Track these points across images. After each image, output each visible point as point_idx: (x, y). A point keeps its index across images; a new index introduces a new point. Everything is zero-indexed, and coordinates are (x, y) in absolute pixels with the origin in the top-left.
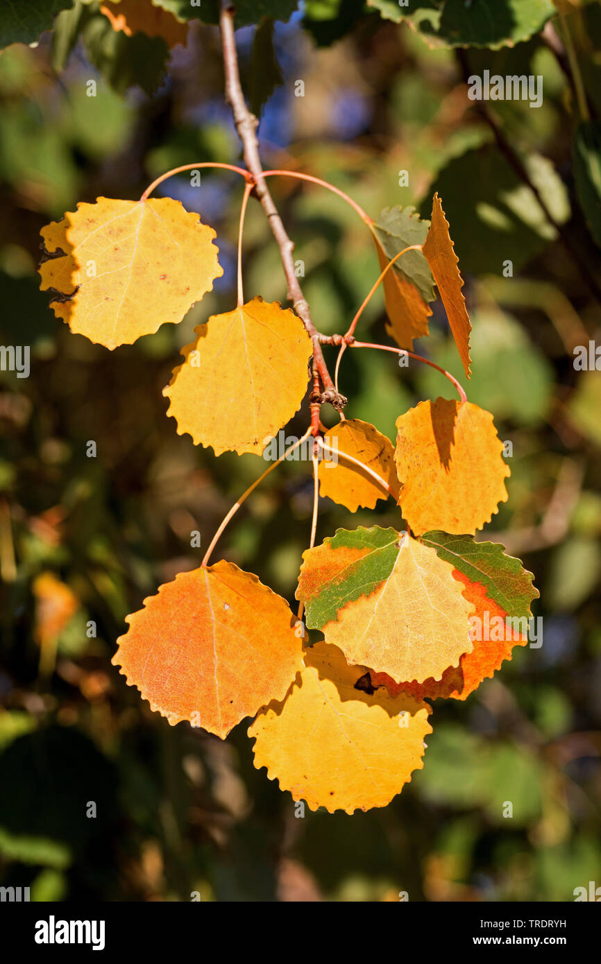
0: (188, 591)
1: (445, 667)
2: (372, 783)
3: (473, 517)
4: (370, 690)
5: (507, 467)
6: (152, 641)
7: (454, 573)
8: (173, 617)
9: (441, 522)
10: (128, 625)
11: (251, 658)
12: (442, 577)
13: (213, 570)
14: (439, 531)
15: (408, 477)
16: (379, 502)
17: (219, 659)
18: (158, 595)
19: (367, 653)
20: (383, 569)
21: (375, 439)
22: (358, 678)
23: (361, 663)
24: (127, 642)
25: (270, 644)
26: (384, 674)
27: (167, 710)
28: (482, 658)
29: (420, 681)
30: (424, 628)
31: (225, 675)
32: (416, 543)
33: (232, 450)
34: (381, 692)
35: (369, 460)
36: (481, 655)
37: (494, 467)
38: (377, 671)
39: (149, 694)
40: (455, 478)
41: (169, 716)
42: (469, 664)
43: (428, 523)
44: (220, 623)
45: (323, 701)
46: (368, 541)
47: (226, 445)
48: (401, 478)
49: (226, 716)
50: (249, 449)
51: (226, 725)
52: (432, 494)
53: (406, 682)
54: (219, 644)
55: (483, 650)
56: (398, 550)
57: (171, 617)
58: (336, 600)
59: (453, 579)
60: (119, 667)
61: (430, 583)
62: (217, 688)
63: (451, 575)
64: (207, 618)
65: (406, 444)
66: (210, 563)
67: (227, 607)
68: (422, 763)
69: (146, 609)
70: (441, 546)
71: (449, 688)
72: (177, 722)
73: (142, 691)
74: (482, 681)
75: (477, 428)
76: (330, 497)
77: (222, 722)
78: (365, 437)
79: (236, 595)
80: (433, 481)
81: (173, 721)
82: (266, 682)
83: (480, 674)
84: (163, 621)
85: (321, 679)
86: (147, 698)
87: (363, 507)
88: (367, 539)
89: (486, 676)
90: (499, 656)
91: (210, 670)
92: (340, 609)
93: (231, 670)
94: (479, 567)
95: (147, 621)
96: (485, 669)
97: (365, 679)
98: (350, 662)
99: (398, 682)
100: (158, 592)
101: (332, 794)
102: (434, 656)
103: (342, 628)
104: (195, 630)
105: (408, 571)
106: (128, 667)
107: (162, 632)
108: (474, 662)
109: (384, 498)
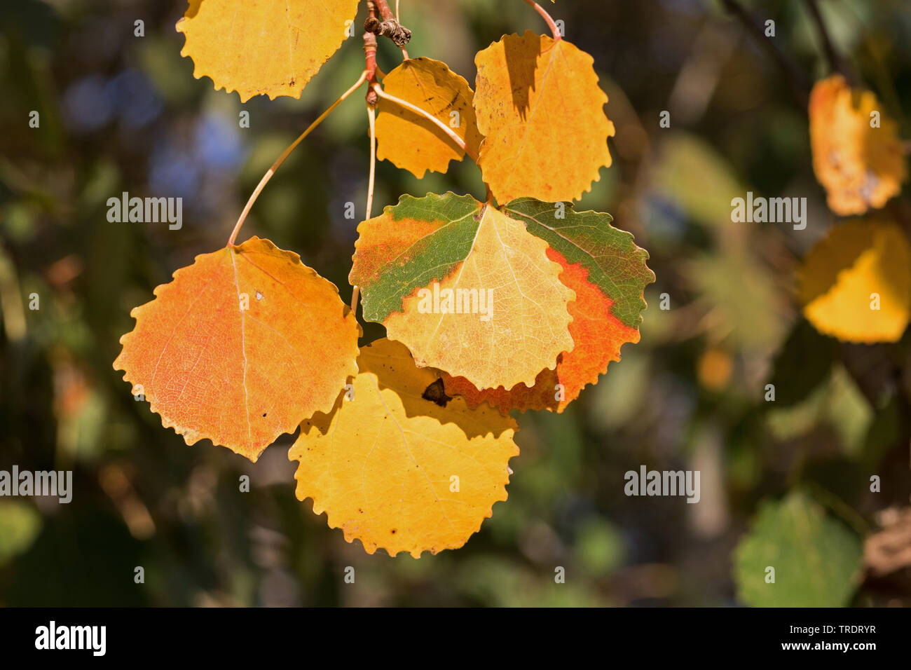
0: (210, 276)
1: (539, 370)
2: (444, 518)
3: (570, 184)
4: (442, 401)
5: (611, 123)
6: (164, 340)
7: (548, 252)
8: (191, 310)
9: (530, 189)
10: (134, 320)
11: (290, 361)
12: (534, 257)
13: (242, 250)
14: (529, 198)
15: (490, 129)
16: (453, 163)
17: (249, 362)
18: (172, 283)
19: (440, 353)
20: (459, 247)
21: (447, 82)
22: (428, 386)
23: (434, 365)
24: (133, 341)
25: (313, 342)
26: (462, 379)
27: (183, 426)
28: (583, 359)
29: (508, 388)
30: (511, 321)
31: (256, 380)
32: (500, 215)
33: (263, 94)
34: (457, 403)
35: (439, 110)
36: (582, 356)
37: (595, 122)
38: (453, 374)
39: (159, 406)
40: (547, 135)
41: (186, 433)
42: (567, 367)
43: (515, 189)
44: (250, 316)
45: (384, 415)
46: (439, 211)
47: (255, 87)
48: (482, 130)
49: (258, 433)
50: (284, 91)
51: (257, 444)
52: (519, 152)
53: (491, 389)
54: (250, 344)
55: (584, 349)
56: (478, 224)
57: (189, 310)
58: (400, 286)
59: (547, 260)
60: (122, 373)
61: (518, 263)
62: (247, 398)
63: (544, 254)
64: (234, 310)
65: (487, 87)
66: (238, 242)
67: (259, 296)
68: (506, 494)
69: (156, 300)
70: (531, 218)
71: (542, 397)
72: (195, 442)
73: (151, 402)
74: (583, 388)
75: (573, 73)
76: (391, 160)
77: (252, 441)
78: (434, 81)
79: (269, 281)
80: (521, 137)
81: (190, 440)
82: (309, 390)
83: (581, 380)
84: (179, 315)
85: (381, 387)
86: (158, 411)
87: (432, 171)
88: (438, 209)
89: (588, 382)
90: (605, 357)
91: (237, 375)
92: (405, 297)
93: (265, 375)
94: (578, 243)
95: (159, 316)
96: (587, 372)
97: (436, 387)
98: (420, 363)
99: (479, 388)
100: (173, 279)
101: (394, 532)
102: (525, 356)
103: (409, 321)
104: (218, 325)
105: (490, 250)
106: (133, 373)
107: (178, 329)
108: (573, 364)
109: (459, 158)
